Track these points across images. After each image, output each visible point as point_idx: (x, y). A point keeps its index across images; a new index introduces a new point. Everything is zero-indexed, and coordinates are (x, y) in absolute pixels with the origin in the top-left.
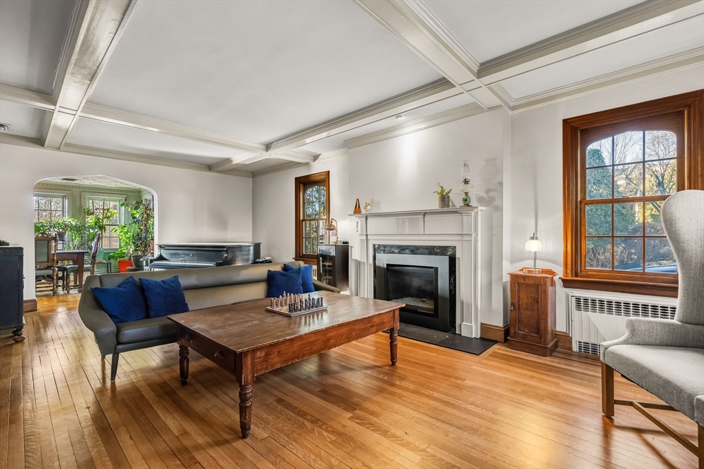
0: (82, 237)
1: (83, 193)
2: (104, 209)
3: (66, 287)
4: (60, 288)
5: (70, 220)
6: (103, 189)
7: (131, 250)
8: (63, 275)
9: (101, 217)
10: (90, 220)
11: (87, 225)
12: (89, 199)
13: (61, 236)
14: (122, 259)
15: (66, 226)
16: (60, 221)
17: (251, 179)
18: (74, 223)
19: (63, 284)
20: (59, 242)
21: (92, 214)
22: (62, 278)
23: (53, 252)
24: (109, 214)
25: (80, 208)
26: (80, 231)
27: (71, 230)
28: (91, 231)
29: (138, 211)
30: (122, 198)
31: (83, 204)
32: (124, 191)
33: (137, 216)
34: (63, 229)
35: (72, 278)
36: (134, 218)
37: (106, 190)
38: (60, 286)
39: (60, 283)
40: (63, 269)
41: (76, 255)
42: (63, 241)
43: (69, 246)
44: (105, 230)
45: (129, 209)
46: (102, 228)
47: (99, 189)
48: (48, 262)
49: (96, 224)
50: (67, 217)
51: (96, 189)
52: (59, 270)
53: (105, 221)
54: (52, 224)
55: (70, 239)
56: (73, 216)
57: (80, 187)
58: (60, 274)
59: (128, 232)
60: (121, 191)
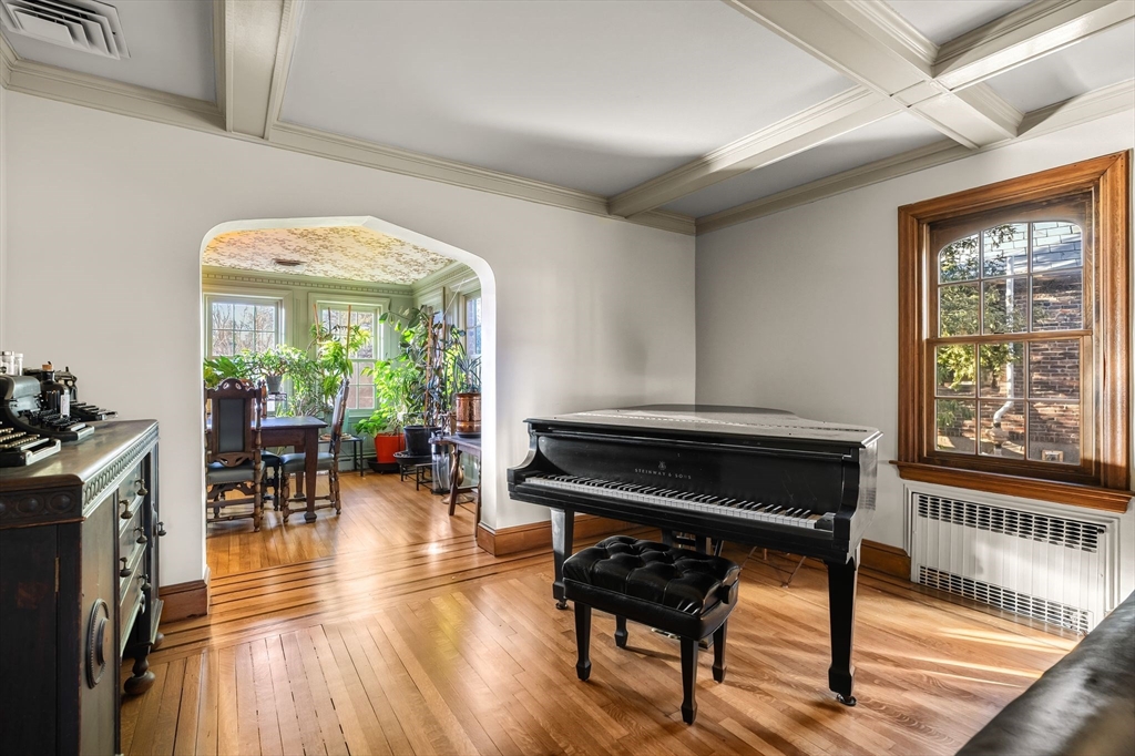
0: (310, 386)
1: (312, 296)
2: (350, 329)
3: (281, 504)
4: (270, 504)
5: (289, 351)
6: (346, 287)
7: (401, 412)
8: (276, 474)
9: (344, 343)
10: (325, 349)
11: (319, 361)
12: (323, 307)
13: (273, 382)
14: (381, 431)
15: (282, 364)
16: (272, 354)
17: (694, 238)
18: (296, 357)
19: (276, 494)
20: (270, 397)
21: (329, 337)
22: (274, 483)
23: (254, 425)
24: (358, 337)
25: (307, 325)
26: (307, 374)
27: (290, 371)
28: (327, 373)
29: (413, 330)
30: (381, 305)
31: (311, 318)
32: (383, 290)
33: (410, 341)
34: (277, 369)
35: (292, 483)
36: (405, 345)
37: (352, 287)
38: (269, 498)
39: (270, 492)
40: (275, 462)
41: (302, 433)
42: (277, 394)
43: (286, 404)
44: (351, 371)
45: (396, 328)
46: (344, 367)
47: (341, 286)
48: (243, 451)
49: (336, 360)
50: (284, 345)
51: (335, 285)
52: (267, 465)
53: (351, 350)
54: (257, 360)
55: (289, 391)
56: (295, 343)
57: (306, 283)
58: (271, 472)
59: (393, 375)
60: (378, 289)
